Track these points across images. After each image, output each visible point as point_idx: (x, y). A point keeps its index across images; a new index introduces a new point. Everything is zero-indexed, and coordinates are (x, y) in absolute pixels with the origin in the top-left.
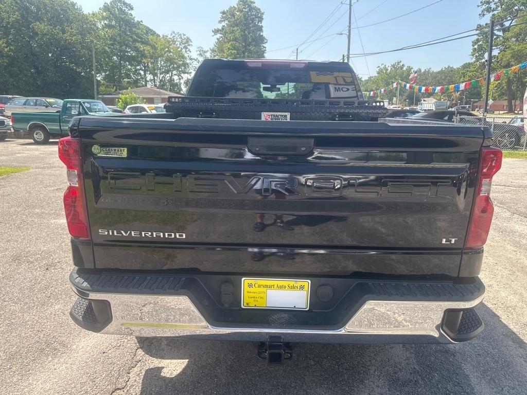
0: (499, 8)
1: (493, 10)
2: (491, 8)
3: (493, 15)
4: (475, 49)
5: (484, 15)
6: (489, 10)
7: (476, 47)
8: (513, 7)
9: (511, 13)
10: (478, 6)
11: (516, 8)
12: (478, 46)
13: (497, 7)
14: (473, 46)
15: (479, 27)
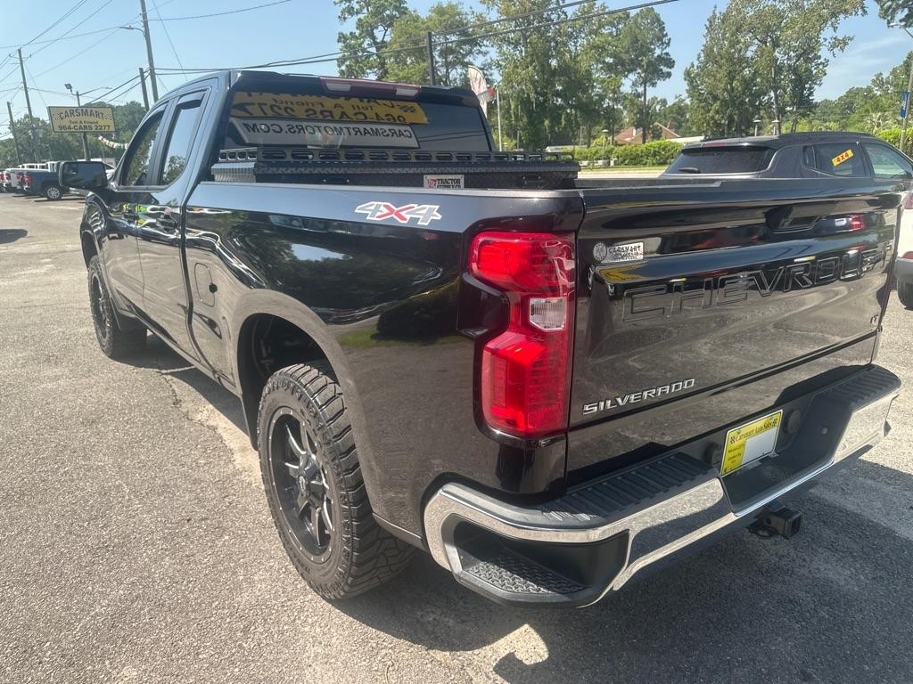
0: (365, 11)
1: (357, 13)
2: (353, 8)
3: (360, 20)
4: (342, 71)
5: (345, 18)
6: (350, 11)
7: (343, 68)
8: (384, 11)
9: (383, 20)
10: (335, 3)
11: (388, 12)
12: (347, 66)
13: (362, 8)
14: (339, 66)
15: (342, 38)
